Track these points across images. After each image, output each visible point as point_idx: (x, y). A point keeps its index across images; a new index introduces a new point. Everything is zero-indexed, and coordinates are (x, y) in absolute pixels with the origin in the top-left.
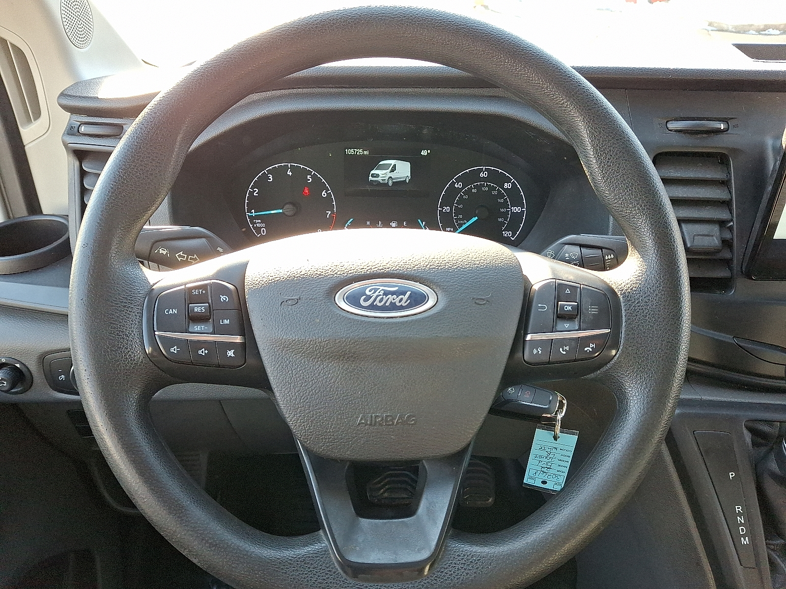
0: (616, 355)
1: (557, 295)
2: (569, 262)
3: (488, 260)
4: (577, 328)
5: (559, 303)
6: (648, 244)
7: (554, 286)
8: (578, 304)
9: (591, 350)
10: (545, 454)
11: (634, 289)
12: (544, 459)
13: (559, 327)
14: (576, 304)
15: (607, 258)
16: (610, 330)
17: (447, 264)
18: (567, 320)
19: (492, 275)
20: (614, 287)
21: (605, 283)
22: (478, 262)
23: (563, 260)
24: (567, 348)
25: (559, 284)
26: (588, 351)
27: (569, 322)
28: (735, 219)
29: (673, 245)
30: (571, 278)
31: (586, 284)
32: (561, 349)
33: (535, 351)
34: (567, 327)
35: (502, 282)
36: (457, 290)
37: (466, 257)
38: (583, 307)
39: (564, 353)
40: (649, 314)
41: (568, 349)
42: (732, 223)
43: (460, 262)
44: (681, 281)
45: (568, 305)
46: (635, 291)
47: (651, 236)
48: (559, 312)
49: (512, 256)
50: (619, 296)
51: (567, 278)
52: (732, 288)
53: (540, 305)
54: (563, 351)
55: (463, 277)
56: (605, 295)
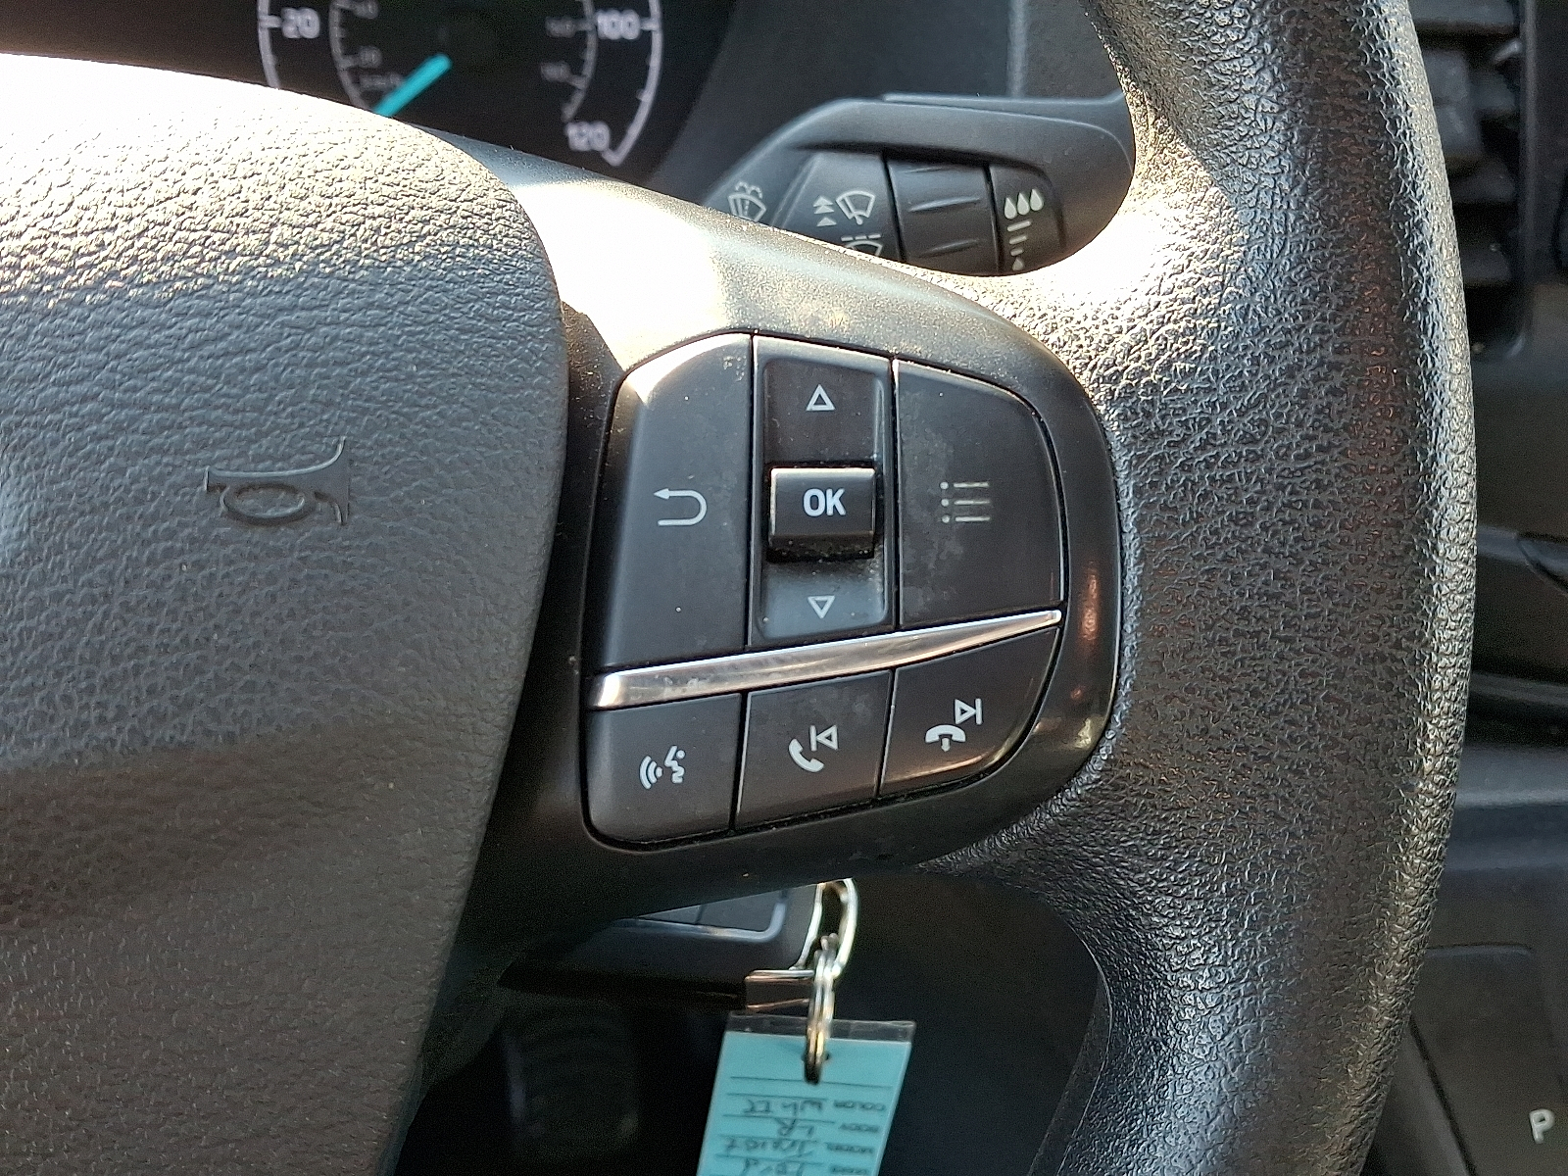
0: (1096, 748)
1: (762, 427)
2: (833, 236)
3: (328, 224)
4: (879, 613)
5: (776, 473)
6: (1250, 101)
7: (744, 375)
8: (879, 473)
9: (959, 735)
10: (770, 1130)
11: (1179, 365)
12: (769, 1152)
13: (780, 618)
14: (870, 472)
15: (1010, 211)
16: (1058, 614)
17: (31, 258)
18: (825, 571)
19: (346, 324)
20: (1068, 359)
21: (1019, 338)
22: (253, 241)
23: (807, 227)
24: (830, 738)
25: (773, 362)
26: (946, 745)
27: (833, 580)
28: (1529, 27)
29: (1390, 101)
30: (836, 319)
31: (917, 350)
32: (795, 748)
33: (648, 773)
34: (822, 613)
35: (421, 364)
36: (97, 438)
37: (171, 206)
38: (910, 488)
39: (815, 766)
40: (1267, 509)
41: (834, 745)
42: (1514, 47)
43: (121, 245)
44: (1433, 308)
45: (825, 485)
46: (1187, 375)
47: (1267, 46)
48: (773, 531)
49: (491, 199)
50: (1102, 408)
51: (815, 320)
52: (1512, 334)
53: (665, 494)
54: (807, 754)
55: (138, 344)
56: (1024, 409)
